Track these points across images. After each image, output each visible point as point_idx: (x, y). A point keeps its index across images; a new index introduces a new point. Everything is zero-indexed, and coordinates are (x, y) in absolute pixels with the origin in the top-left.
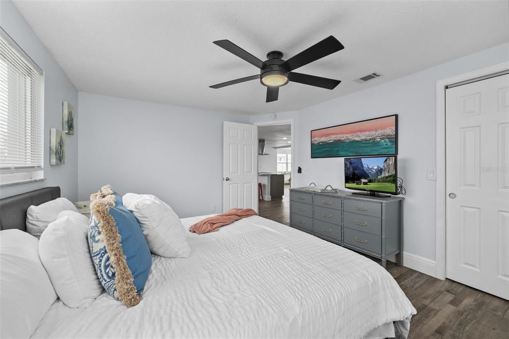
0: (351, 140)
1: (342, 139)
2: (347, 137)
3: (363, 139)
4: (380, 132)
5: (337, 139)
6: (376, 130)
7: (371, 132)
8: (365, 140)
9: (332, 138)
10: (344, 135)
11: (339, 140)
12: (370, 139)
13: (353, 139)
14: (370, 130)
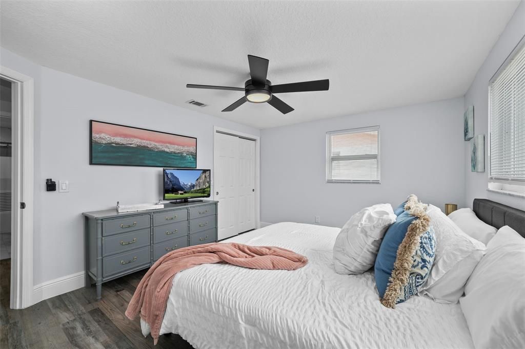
0: (160, 149)
1: (149, 146)
2: (156, 145)
3: (172, 152)
4: (186, 149)
5: (143, 145)
6: (183, 146)
7: (179, 147)
8: (174, 153)
9: (135, 142)
10: (151, 142)
11: (144, 147)
12: (179, 153)
13: (163, 149)
14: (178, 145)
